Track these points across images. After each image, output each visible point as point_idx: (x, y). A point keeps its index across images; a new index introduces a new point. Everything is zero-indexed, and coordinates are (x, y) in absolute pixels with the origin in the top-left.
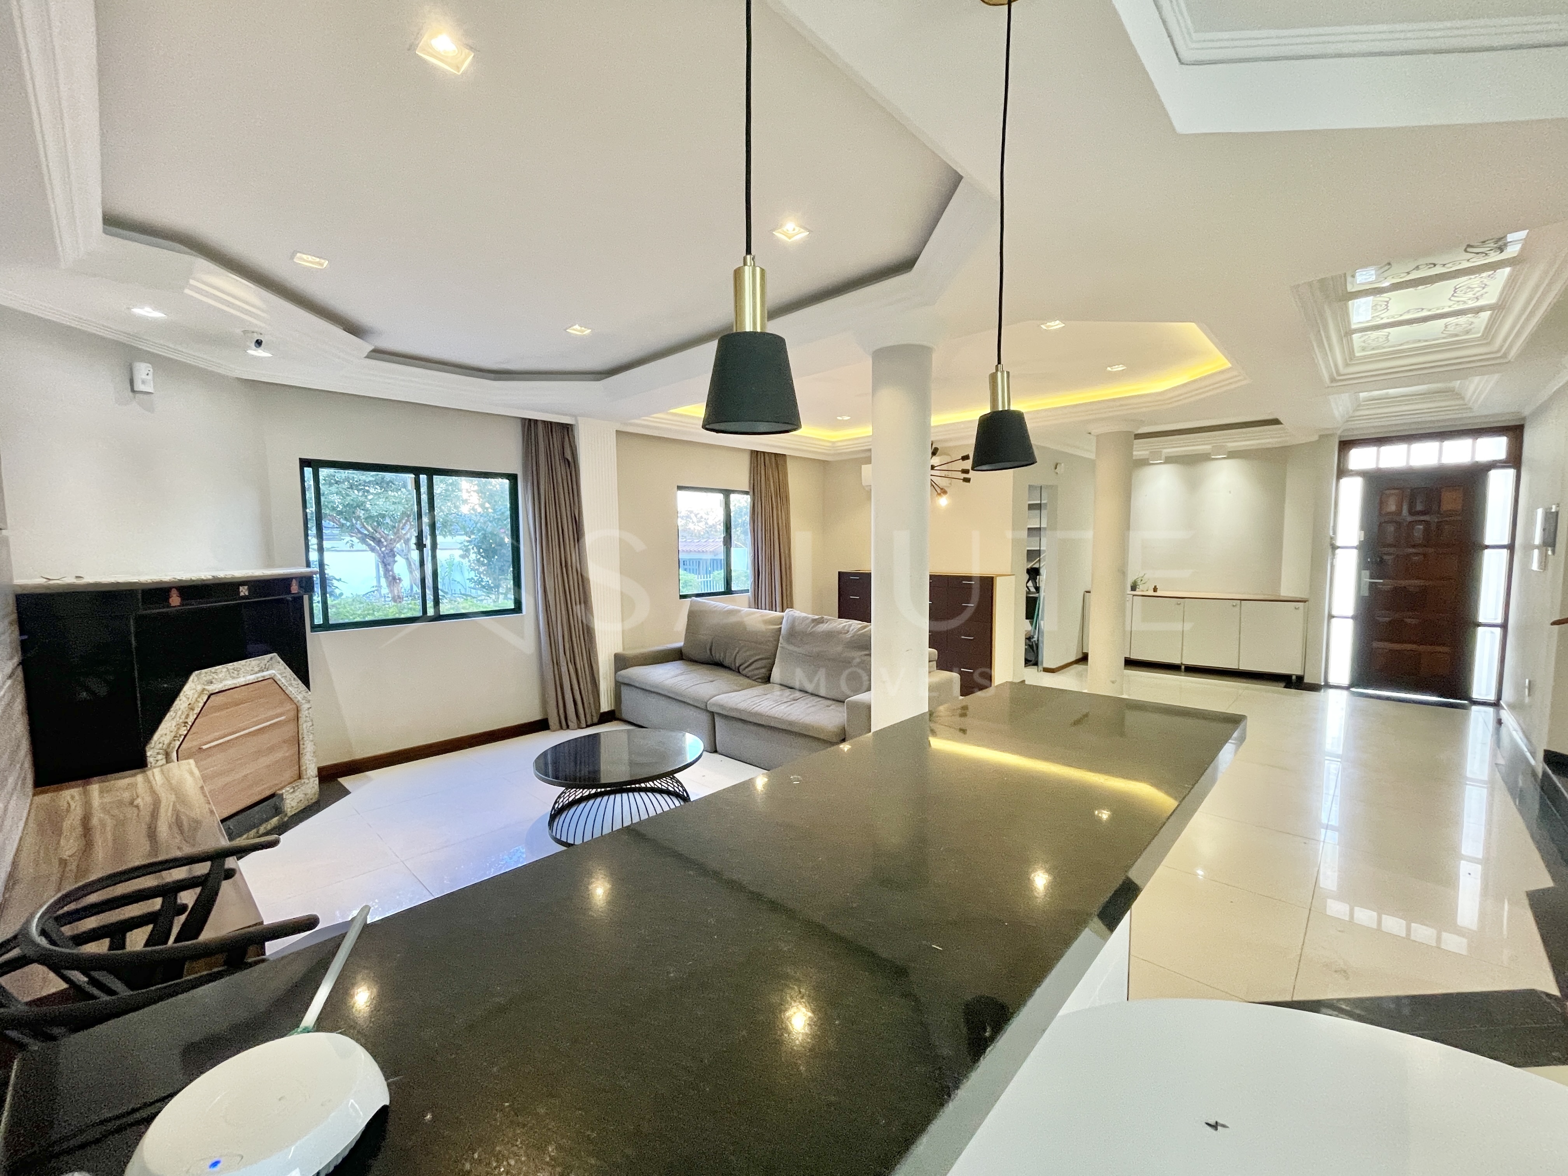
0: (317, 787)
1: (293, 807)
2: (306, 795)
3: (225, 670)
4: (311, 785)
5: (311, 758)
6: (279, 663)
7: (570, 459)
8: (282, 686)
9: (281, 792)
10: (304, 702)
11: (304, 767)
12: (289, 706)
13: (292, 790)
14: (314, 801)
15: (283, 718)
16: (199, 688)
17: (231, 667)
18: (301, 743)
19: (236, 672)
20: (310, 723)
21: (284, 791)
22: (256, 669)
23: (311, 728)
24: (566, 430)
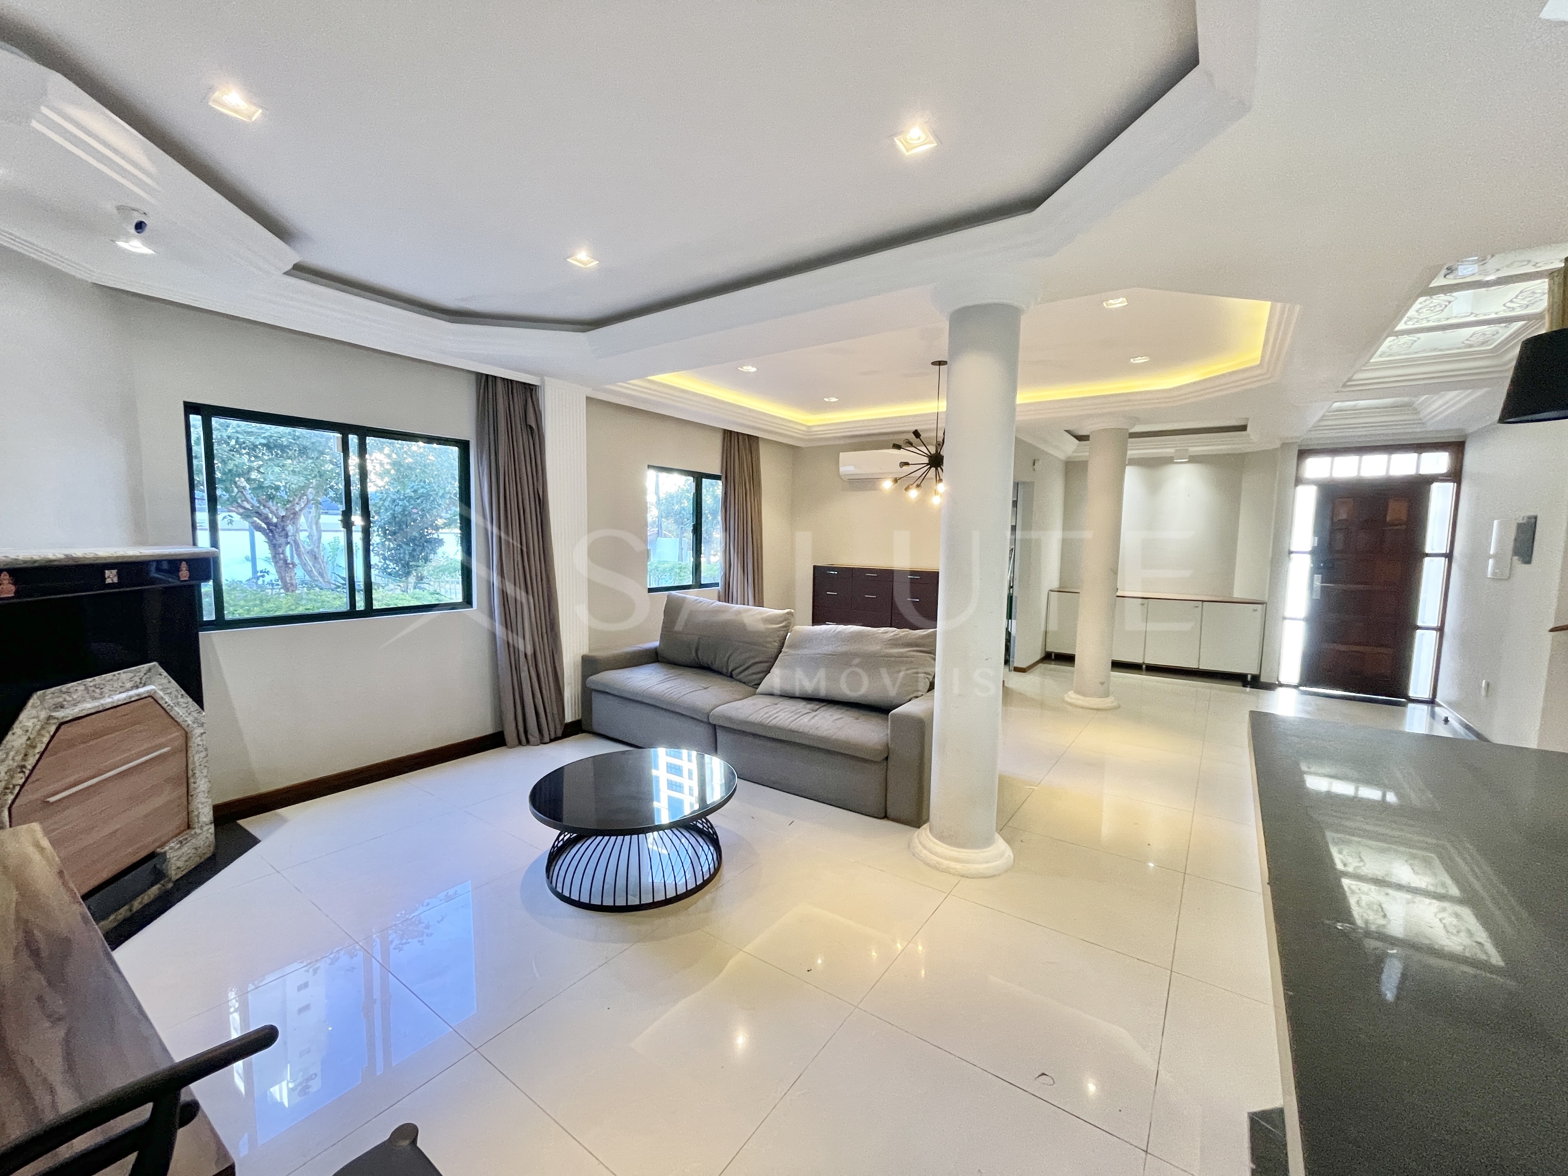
0: (212, 838)
1: (179, 868)
2: (196, 849)
3: (83, 687)
4: (203, 837)
5: (204, 800)
6: (161, 675)
7: (534, 426)
8: (165, 706)
9: (163, 851)
10: (195, 725)
11: (196, 813)
12: (176, 734)
13: (179, 845)
14: (208, 855)
15: (166, 750)
16: (43, 715)
17: (91, 684)
18: (192, 780)
19: (98, 691)
20: (203, 754)
21: (167, 848)
22: (129, 685)
23: (205, 760)
24: (529, 390)
